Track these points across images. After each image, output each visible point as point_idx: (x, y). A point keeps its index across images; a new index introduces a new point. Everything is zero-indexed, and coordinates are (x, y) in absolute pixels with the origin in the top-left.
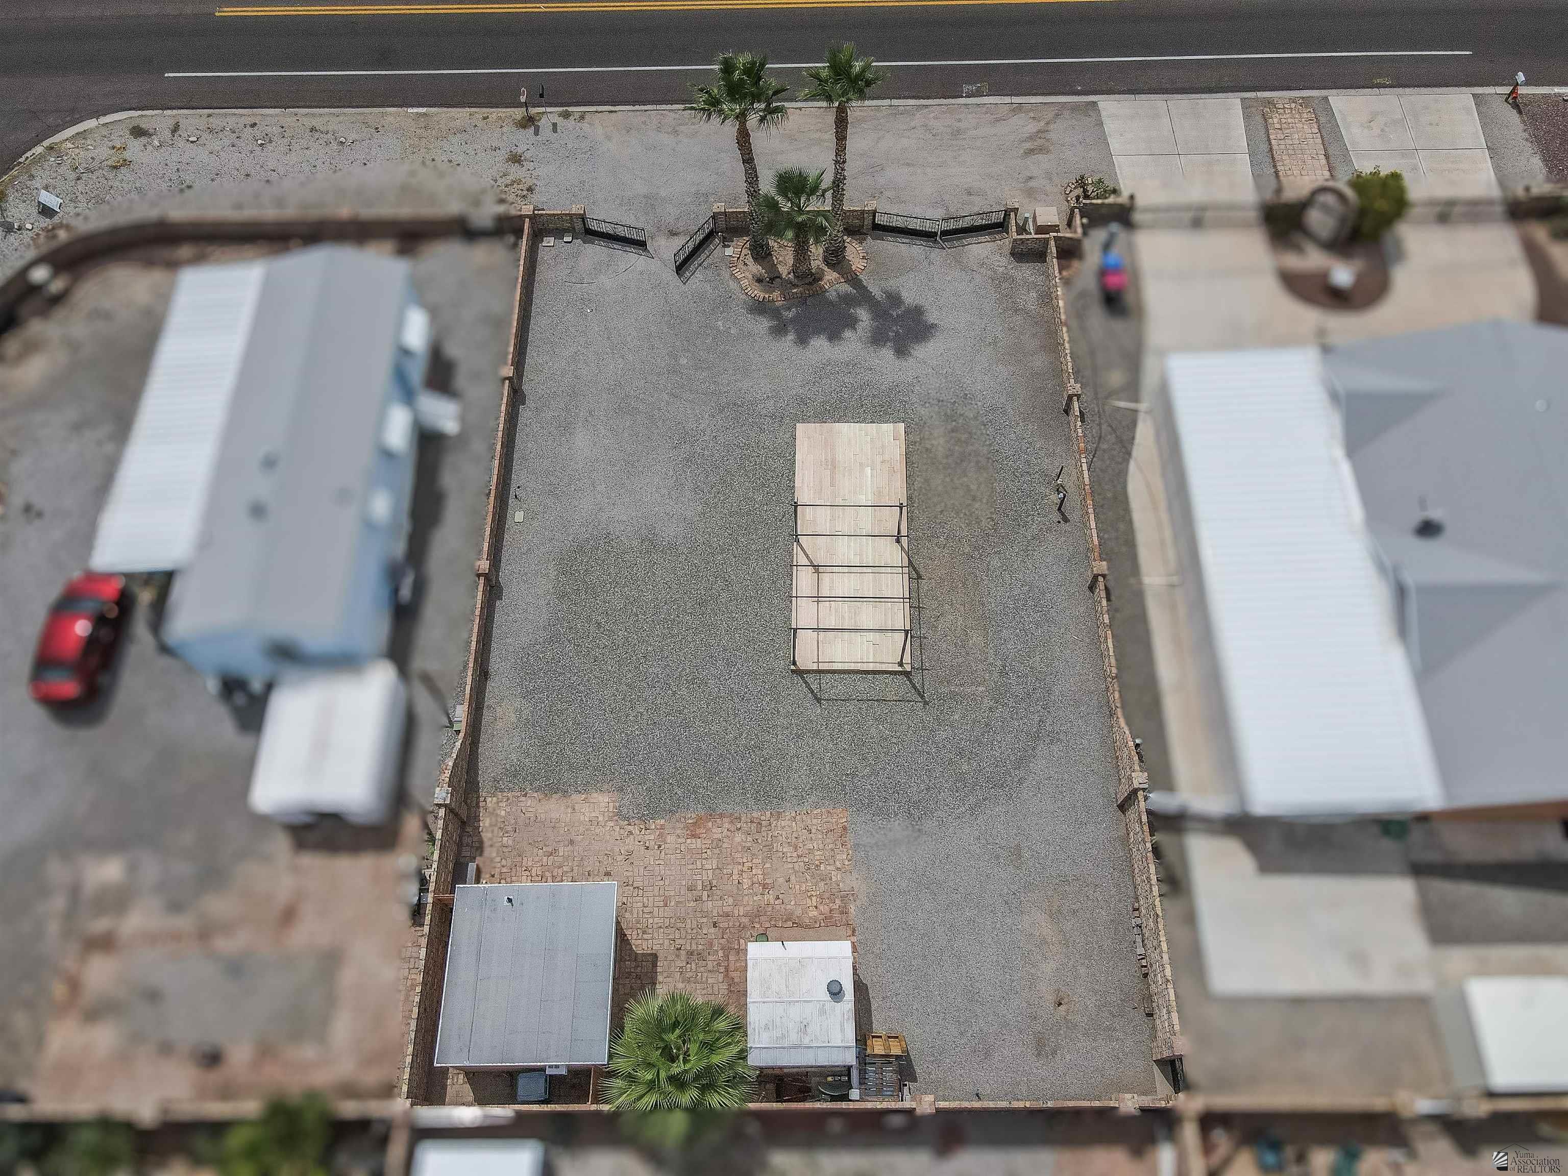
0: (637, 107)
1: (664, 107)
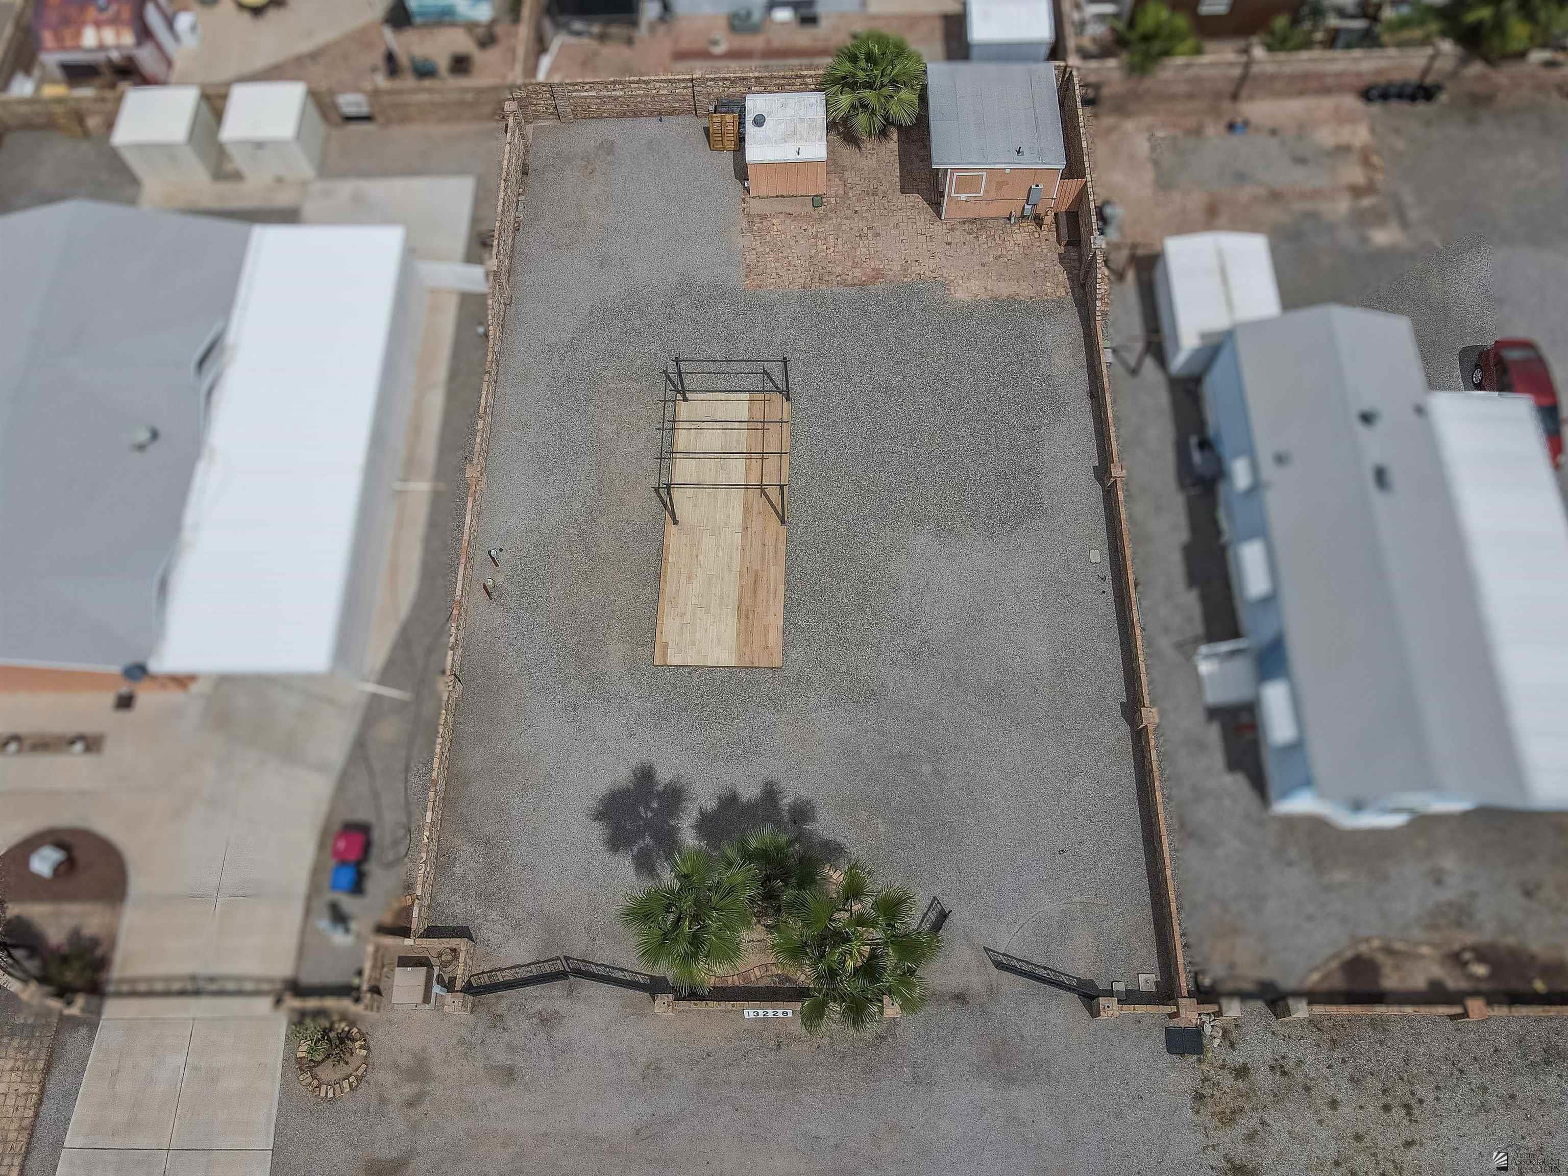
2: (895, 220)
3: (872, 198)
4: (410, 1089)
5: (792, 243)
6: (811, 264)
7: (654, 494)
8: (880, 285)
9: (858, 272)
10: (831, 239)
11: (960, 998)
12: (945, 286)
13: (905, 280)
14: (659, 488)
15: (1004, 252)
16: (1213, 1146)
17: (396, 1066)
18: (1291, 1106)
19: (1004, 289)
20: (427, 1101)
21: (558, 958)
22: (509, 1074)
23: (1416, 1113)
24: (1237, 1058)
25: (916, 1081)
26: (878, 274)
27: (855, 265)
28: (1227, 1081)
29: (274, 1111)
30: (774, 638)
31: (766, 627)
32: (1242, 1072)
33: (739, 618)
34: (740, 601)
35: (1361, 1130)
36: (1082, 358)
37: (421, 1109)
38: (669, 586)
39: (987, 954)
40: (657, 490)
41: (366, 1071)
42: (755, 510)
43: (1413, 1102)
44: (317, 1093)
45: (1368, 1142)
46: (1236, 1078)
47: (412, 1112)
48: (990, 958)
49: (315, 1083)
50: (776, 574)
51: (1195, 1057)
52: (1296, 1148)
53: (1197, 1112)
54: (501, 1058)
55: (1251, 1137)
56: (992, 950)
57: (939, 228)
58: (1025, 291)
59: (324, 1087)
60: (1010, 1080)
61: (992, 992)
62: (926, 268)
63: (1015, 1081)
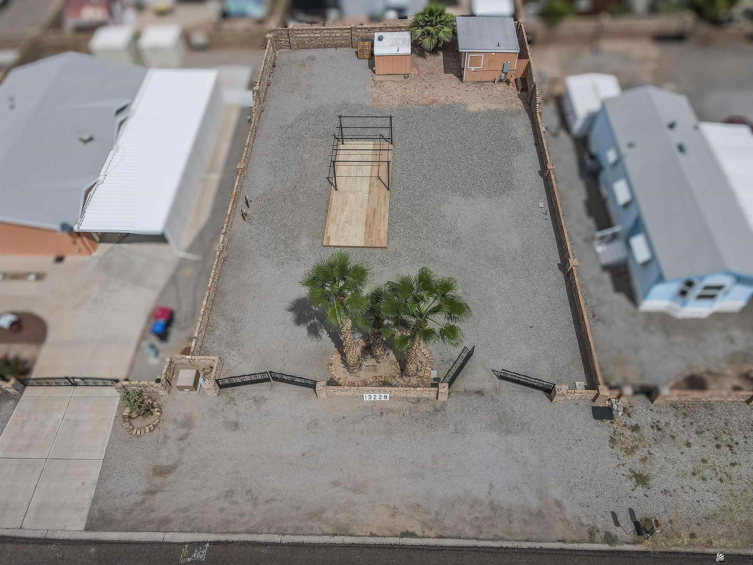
0: (537, 545)
1: (509, 544)
2: (442, 83)
3: (431, 75)
4: (182, 432)
5: (394, 90)
6: (403, 97)
7: (326, 180)
8: (435, 105)
9: (424, 101)
10: (412, 89)
11: (480, 393)
12: (465, 105)
13: (447, 103)
14: (329, 178)
15: (492, 93)
16: (623, 465)
17: (175, 421)
18: (665, 446)
19: (493, 107)
20: (190, 438)
21: (266, 372)
22: (236, 426)
23: (735, 449)
24: (633, 421)
25: (456, 431)
26: (434, 101)
27: (423, 98)
28: (628, 433)
29: (107, 441)
30: (383, 235)
31: (379, 231)
32: (635, 428)
33: (366, 227)
34: (367, 220)
35: (705, 457)
36: (531, 131)
37: (186, 441)
38: (332, 214)
39: (494, 372)
40: (328, 178)
41: (159, 422)
42: (375, 185)
43: (732, 444)
44: (132, 432)
45: (710, 463)
46: (632, 432)
47: (181, 443)
48: (495, 375)
49: (131, 427)
50: (384, 210)
51: (609, 421)
52: (670, 466)
53: (613, 448)
54: (232, 417)
55: (644, 460)
56: (496, 371)
57: (462, 86)
58: (502, 107)
59: (135, 430)
60: (508, 432)
61: (497, 390)
62: (457, 99)
63: (511, 432)
